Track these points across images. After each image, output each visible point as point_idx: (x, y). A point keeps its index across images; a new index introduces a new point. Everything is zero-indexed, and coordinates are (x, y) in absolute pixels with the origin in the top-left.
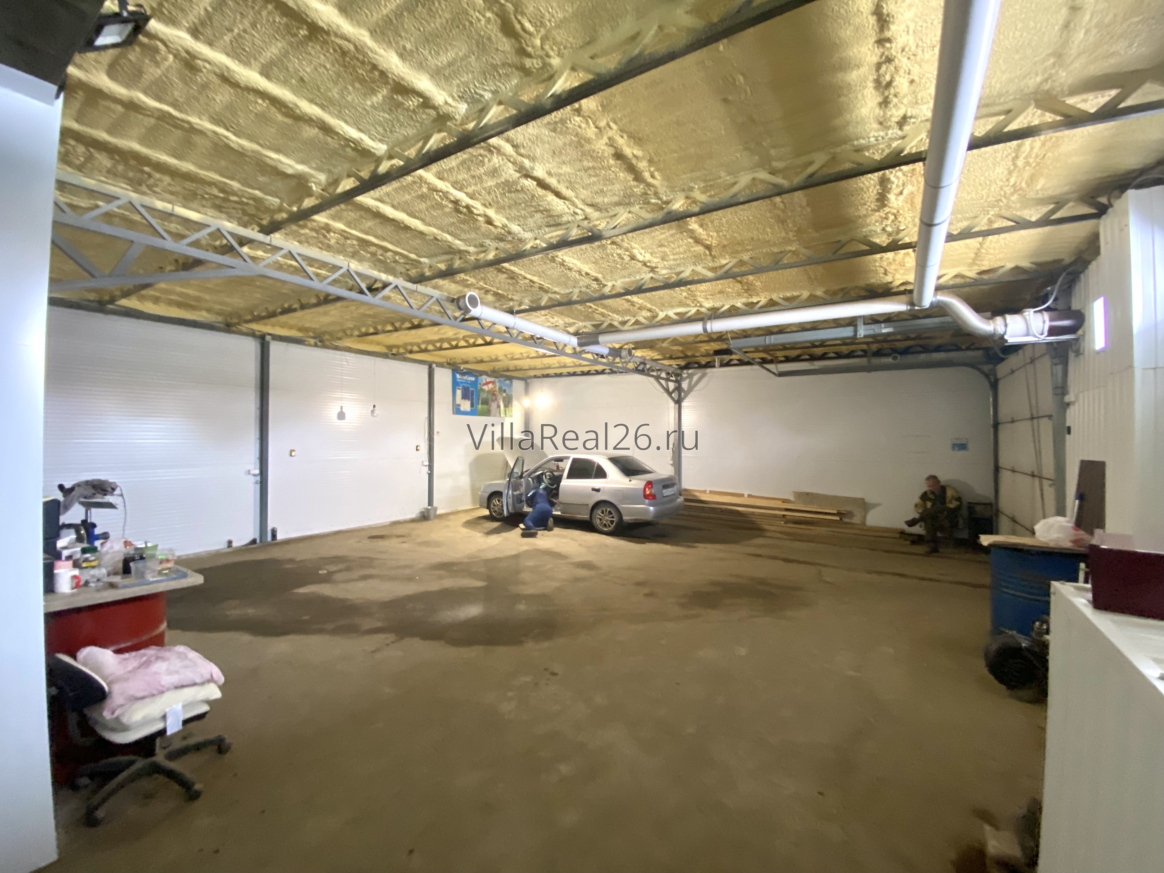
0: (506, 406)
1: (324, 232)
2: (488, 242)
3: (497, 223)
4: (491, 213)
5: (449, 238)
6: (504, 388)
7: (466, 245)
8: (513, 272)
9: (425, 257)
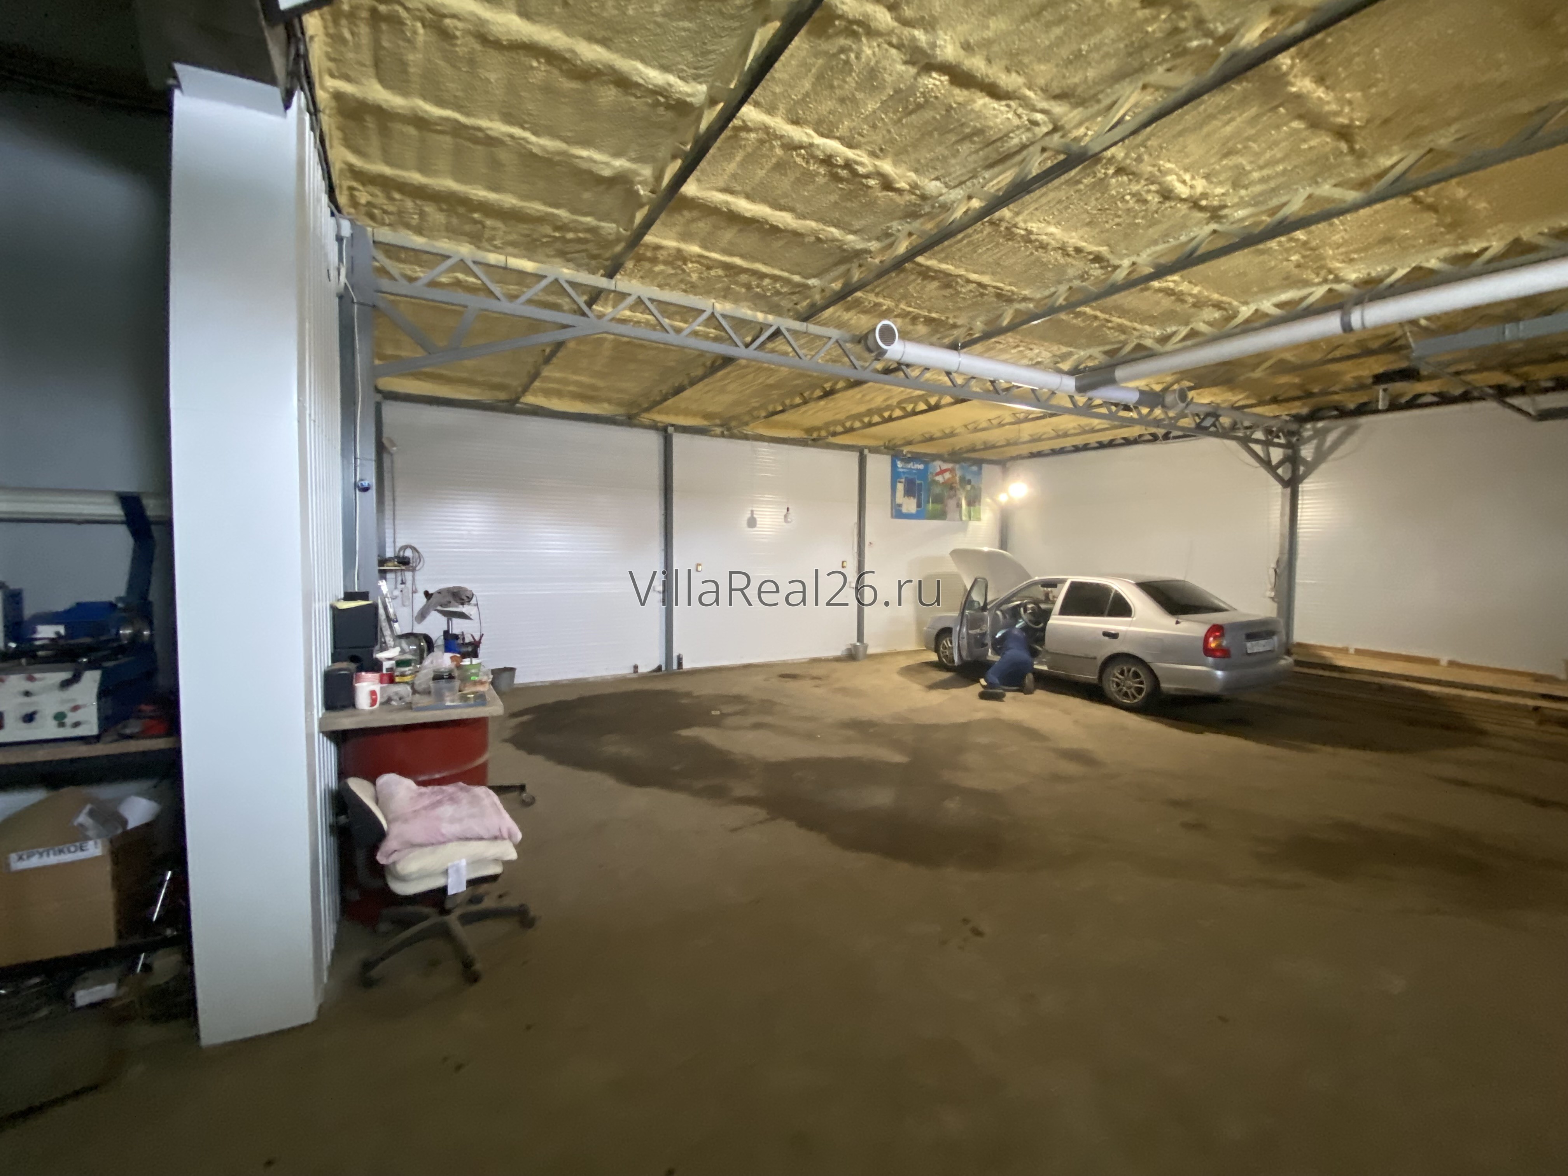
0: (970, 504)
1: (680, 263)
2: (895, 225)
3: (902, 185)
4: (887, 167)
5: (835, 232)
6: (968, 477)
7: (864, 239)
8: (947, 275)
9: (814, 276)
